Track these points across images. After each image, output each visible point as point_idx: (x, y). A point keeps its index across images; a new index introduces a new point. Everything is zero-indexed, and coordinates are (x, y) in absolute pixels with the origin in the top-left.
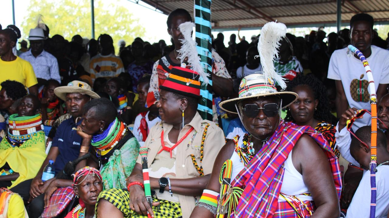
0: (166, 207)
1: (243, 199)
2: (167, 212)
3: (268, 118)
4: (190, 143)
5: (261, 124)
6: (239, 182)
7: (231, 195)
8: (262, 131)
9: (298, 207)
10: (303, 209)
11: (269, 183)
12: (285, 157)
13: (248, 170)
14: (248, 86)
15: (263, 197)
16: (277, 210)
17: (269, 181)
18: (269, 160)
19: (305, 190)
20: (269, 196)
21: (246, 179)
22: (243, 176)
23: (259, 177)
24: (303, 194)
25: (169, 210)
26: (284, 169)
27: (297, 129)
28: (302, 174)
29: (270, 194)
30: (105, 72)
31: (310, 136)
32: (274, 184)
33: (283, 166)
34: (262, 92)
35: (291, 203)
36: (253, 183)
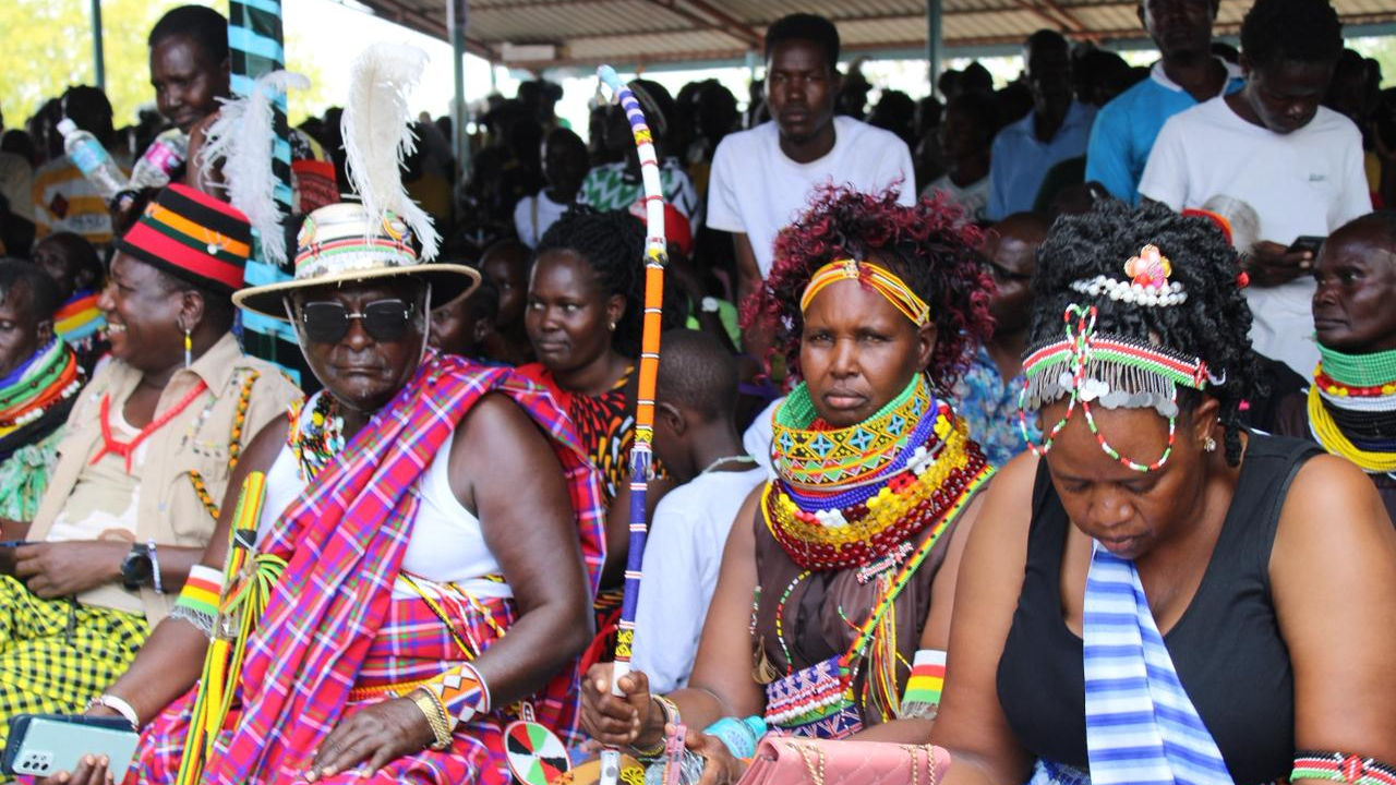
0: (96, 629)
1: (283, 591)
2: (97, 645)
3: (379, 345)
4: (190, 434)
5: (357, 363)
6: (283, 541)
7: (251, 580)
8: (362, 385)
9: (454, 614)
10: (474, 622)
11: (365, 542)
12: (421, 464)
13: (309, 502)
14: (317, 244)
15: (344, 582)
16: (386, 623)
17: (365, 535)
18: (371, 469)
19: (489, 565)
20: (362, 581)
21: (303, 527)
22: (296, 521)
23: (338, 522)
24: (484, 578)
25: (103, 638)
26: (419, 501)
27: (467, 379)
28: (476, 515)
29: (365, 573)
30: (84, 218)
31: (513, 399)
32: (380, 545)
33: (412, 490)
34: (358, 265)
35: (435, 605)
36: (314, 540)
